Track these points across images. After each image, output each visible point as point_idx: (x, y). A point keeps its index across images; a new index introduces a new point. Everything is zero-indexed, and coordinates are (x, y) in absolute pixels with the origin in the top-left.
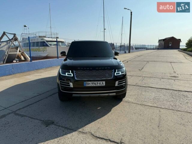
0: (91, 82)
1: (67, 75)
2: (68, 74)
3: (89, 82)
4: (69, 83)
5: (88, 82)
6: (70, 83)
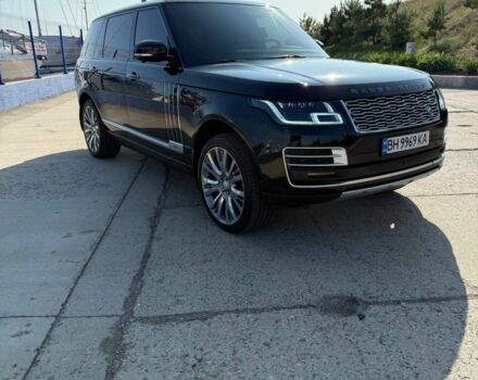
0: (400, 138)
1: (317, 122)
2: (321, 118)
3: (395, 139)
4: (330, 152)
5: (392, 139)
6: (334, 152)
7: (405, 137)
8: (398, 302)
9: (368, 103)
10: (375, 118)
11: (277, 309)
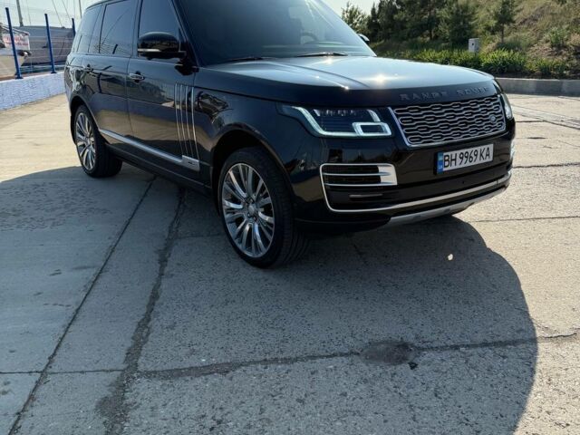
0: (458, 152)
1: (360, 133)
2: (365, 129)
3: (454, 153)
4: (375, 170)
5: (449, 153)
6: (381, 169)
7: (464, 151)
8: (456, 347)
9: (420, 110)
10: (429, 129)
11: (313, 357)
